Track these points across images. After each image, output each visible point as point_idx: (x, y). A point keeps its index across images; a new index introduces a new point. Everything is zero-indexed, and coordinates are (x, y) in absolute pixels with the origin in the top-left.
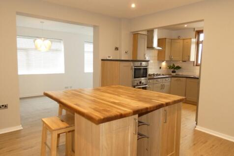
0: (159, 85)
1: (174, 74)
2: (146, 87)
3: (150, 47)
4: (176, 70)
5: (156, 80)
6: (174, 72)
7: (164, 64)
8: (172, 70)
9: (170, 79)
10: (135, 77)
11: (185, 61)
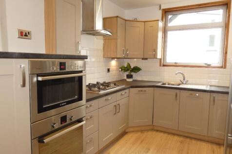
0: (111, 107)
1: (130, 80)
2: (82, 126)
3: (89, 30)
4: (132, 73)
5: (105, 98)
6: (129, 76)
7: (114, 63)
8: (127, 73)
9: (127, 91)
10: (39, 111)
11: (146, 59)
